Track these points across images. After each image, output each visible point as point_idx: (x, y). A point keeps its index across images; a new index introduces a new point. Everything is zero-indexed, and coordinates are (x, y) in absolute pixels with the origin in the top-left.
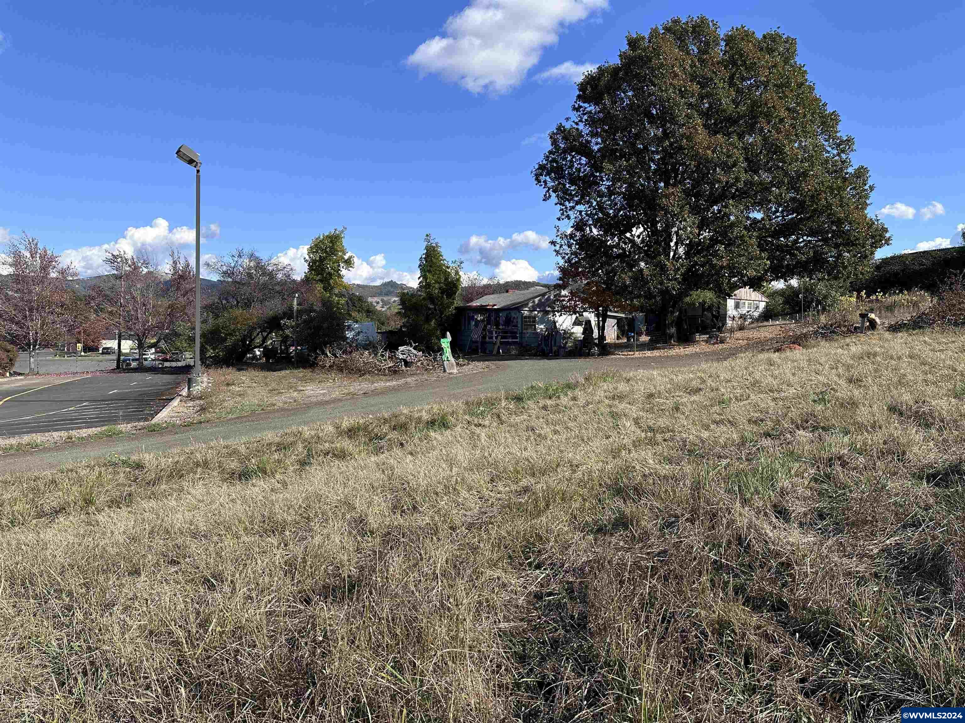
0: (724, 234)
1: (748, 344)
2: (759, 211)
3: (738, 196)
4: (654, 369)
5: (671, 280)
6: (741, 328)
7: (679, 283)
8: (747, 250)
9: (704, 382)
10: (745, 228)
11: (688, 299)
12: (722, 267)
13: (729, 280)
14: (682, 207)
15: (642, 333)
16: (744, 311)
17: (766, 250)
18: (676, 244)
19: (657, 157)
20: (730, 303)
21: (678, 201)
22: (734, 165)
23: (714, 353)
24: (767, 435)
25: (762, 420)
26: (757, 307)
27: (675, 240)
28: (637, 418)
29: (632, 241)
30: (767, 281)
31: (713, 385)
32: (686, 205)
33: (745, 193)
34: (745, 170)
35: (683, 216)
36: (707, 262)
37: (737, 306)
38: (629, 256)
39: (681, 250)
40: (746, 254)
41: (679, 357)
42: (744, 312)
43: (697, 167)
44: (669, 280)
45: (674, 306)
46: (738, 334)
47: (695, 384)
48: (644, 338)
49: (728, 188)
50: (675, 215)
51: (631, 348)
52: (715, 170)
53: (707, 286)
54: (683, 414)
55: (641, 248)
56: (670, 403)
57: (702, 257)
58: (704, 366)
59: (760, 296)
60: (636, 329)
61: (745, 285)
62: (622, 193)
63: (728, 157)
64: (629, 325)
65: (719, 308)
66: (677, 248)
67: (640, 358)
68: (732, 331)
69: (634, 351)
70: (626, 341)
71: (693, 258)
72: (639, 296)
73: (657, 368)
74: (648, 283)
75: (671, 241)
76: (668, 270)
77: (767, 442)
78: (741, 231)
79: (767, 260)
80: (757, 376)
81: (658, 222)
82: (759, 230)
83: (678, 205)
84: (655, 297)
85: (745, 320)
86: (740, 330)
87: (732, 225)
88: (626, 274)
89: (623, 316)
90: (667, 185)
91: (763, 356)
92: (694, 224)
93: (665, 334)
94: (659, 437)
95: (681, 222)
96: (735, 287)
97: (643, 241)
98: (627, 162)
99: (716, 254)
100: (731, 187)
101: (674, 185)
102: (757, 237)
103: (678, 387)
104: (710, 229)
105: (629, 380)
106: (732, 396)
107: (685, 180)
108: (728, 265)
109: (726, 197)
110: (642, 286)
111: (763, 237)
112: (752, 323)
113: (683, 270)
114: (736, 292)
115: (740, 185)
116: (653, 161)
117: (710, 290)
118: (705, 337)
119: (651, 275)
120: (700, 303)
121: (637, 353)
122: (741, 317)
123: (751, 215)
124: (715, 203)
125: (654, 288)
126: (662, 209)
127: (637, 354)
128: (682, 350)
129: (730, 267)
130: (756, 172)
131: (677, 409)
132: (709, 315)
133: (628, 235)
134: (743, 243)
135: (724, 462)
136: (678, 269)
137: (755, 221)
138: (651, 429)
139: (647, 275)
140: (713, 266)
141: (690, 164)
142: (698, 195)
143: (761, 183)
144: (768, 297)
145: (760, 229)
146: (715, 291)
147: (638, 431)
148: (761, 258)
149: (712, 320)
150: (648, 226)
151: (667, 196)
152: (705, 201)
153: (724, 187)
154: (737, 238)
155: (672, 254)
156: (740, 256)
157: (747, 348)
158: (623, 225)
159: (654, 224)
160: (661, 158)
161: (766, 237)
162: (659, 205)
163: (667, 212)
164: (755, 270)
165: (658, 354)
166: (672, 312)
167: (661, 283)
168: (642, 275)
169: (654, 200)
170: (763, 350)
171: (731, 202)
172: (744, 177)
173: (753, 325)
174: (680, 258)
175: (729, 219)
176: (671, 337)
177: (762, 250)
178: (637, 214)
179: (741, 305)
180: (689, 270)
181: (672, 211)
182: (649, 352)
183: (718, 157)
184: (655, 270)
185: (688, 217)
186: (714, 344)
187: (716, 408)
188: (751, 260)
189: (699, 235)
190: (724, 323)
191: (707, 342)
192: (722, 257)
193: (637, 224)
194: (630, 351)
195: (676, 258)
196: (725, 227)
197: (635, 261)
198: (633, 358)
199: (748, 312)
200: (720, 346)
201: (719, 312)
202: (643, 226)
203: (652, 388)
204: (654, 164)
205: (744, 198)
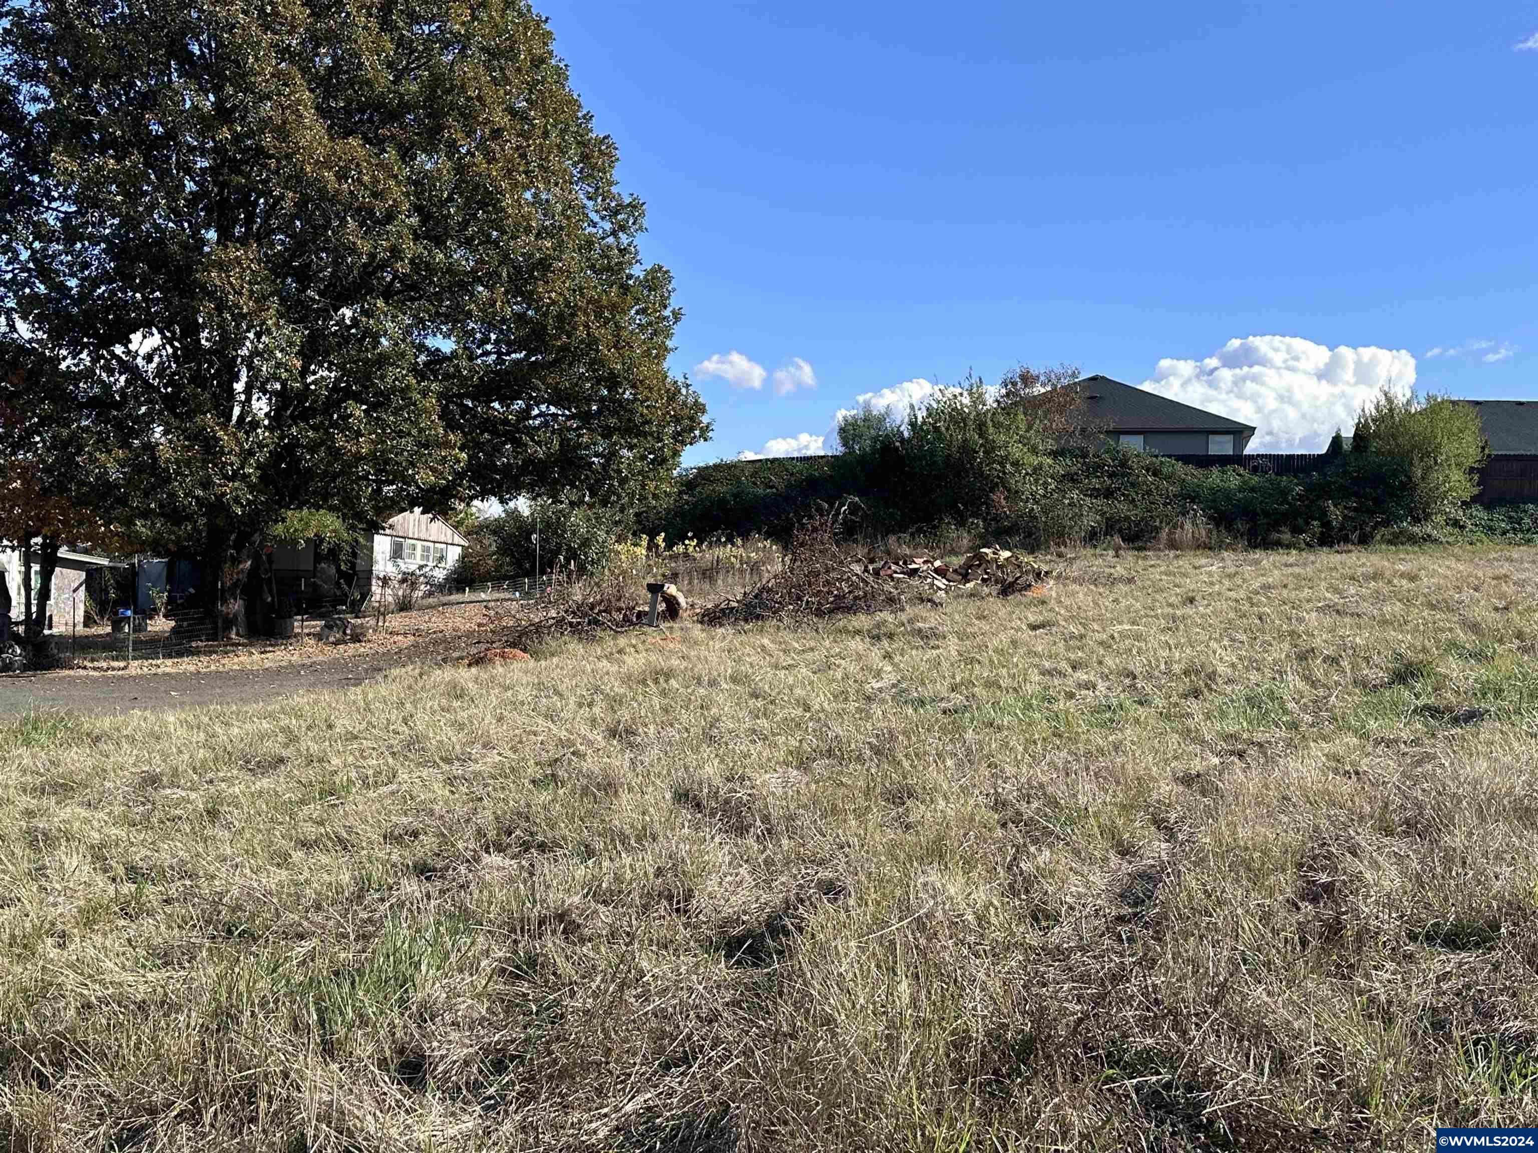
0: (366, 379)
1: (416, 646)
2: (447, 336)
3: (398, 292)
4: (173, 706)
5: (232, 479)
6: (404, 606)
7: (252, 488)
8: (415, 424)
9: (292, 739)
10: (414, 369)
11: (279, 529)
12: (358, 458)
13: (379, 491)
14: (261, 300)
15: (156, 611)
16: (410, 565)
17: (461, 427)
18: (248, 391)
19: (202, 163)
20: (382, 544)
21: (250, 283)
22: (390, 217)
23: (334, 665)
24: (423, 871)
25: (415, 834)
26: (441, 558)
27: (244, 378)
28: (101, 847)
29: (128, 367)
30: (461, 500)
31: (314, 748)
32: (272, 294)
33: (414, 287)
34: (415, 233)
35: (263, 323)
36: (323, 443)
37: (397, 553)
38: (118, 406)
39: (261, 406)
40: (414, 432)
41: (244, 676)
42: (413, 568)
43: (302, 204)
44: (226, 477)
45: (238, 546)
46: (395, 621)
47: (273, 747)
48: (161, 625)
49: (374, 272)
50: (243, 316)
51: (120, 650)
52: (343, 221)
53: (325, 500)
54: (228, 826)
55: (157, 389)
56: (198, 800)
57: (312, 427)
58: (301, 699)
59: (449, 532)
60: (141, 598)
61: (413, 503)
62: (105, 239)
63: (375, 195)
64: (119, 587)
65: (354, 555)
66: (249, 400)
67: (142, 677)
68: (381, 612)
69: (125, 658)
70: (109, 629)
71: (290, 427)
72: (145, 514)
73: (182, 704)
74: (168, 480)
75: (237, 380)
76: (223, 453)
77: (411, 887)
78: (404, 376)
79: (462, 449)
80: (420, 723)
81: (203, 326)
82: (444, 379)
83: (251, 292)
84: (189, 518)
85: (414, 586)
86: (402, 610)
87: (383, 360)
88: (109, 452)
89: (105, 562)
90: (225, 236)
91: (444, 675)
92: (291, 344)
93: (211, 614)
94: (151, 892)
95: (258, 335)
96: (398, 505)
97: (160, 372)
98: (119, 160)
99: (344, 424)
100: (383, 266)
101: (243, 241)
102: (440, 396)
103: (227, 757)
104: (331, 363)
105: (98, 739)
106: (353, 775)
107: (273, 231)
108: (373, 453)
109: (370, 291)
110: (154, 487)
111: (455, 395)
112: (430, 594)
113: (262, 456)
114: (391, 521)
115: (403, 267)
116: (189, 171)
117: (331, 509)
118: (317, 625)
119: (177, 461)
120: (308, 541)
121: (136, 663)
122: (404, 581)
123: (430, 342)
124: (346, 299)
125: (186, 495)
126: (211, 295)
127: (135, 667)
128: (256, 657)
129: (376, 458)
130: (439, 242)
131: (213, 814)
132: (333, 570)
133: (119, 350)
134: (407, 406)
135: (302, 949)
136: (251, 453)
137: (437, 357)
138: (133, 873)
139: (168, 461)
140: (335, 453)
141: (282, 197)
142: (304, 277)
143: (450, 270)
144: (467, 535)
145: (447, 376)
146: (344, 518)
147: (100, 881)
148: (447, 445)
149: (338, 584)
150: (173, 333)
151: (221, 266)
152: (320, 293)
153: (365, 266)
154: (394, 390)
155: (237, 411)
156: (401, 434)
157: (399, 658)
158: (105, 321)
159: (192, 329)
160: (211, 168)
161: (461, 396)
162: (203, 288)
163: (221, 307)
164: (432, 469)
165: (192, 668)
166: (236, 561)
167: (206, 484)
168: (155, 459)
169: (189, 270)
170: (445, 660)
171: (380, 303)
172: (410, 248)
173: (431, 600)
174: (255, 424)
175: (376, 343)
176: (229, 622)
177: (451, 425)
178: (145, 299)
179: (406, 551)
180: (276, 457)
181: (237, 306)
182: (169, 662)
183: (351, 192)
184: (189, 448)
185: (277, 324)
186: (336, 644)
187: (314, 809)
188: (426, 446)
189: (304, 372)
190: (366, 593)
191: (319, 637)
192: (359, 434)
193: (146, 324)
194: (116, 659)
195: (248, 424)
196: (366, 361)
197: (137, 420)
198: (122, 677)
199: (421, 567)
200: (351, 649)
201: (353, 566)
202: (161, 332)
203: (157, 759)
204: (192, 179)
205: (412, 299)
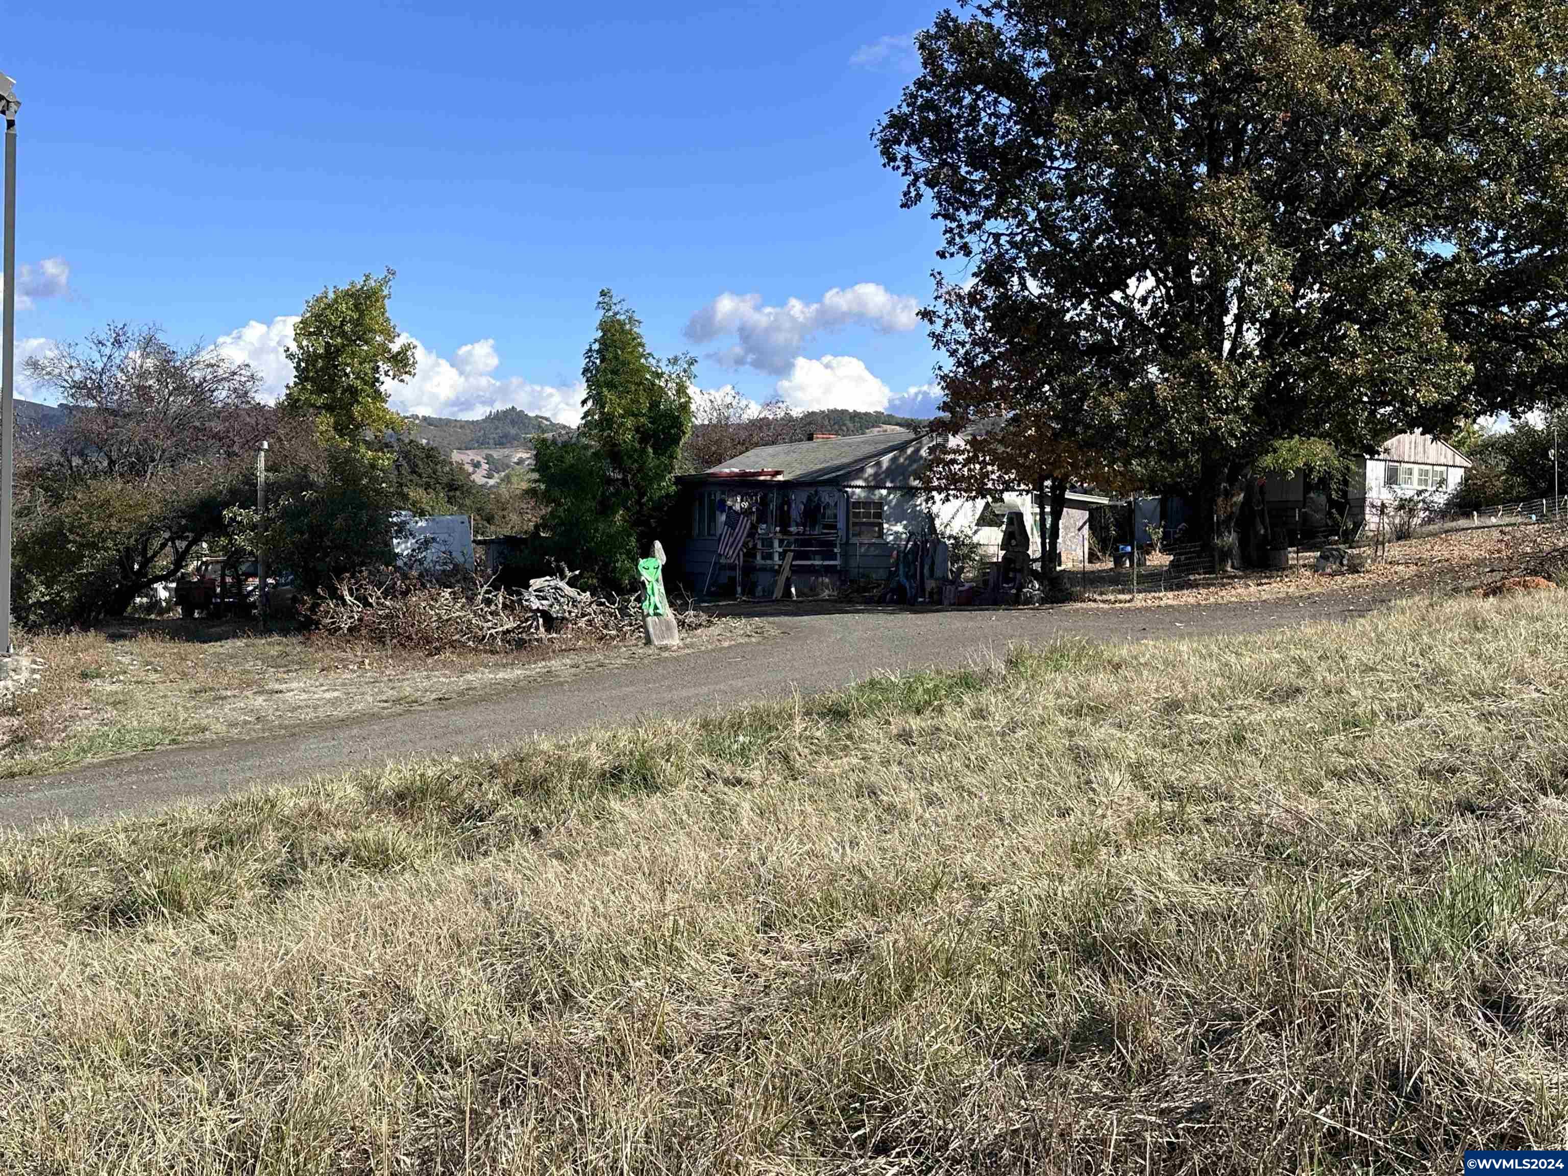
0: (1360, 296)
1: (1419, 576)
2: (1446, 239)
3: (1392, 200)
4: (1182, 637)
5: (1226, 412)
6: (1402, 534)
7: (1246, 419)
8: (1417, 338)
9: (1306, 670)
10: (1413, 281)
11: (1268, 460)
12: (1354, 381)
13: (1373, 413)
14: (1253, 228)
15: (1152, 546)
16: (1408, 490)
17: (1465, 336)
18: (1239, 320)
19: (1191, 99)
20: (1375, 470)
21: (1241, 212)
22: (1384, 121)
23: (1331, 597)
24: (1467, 807)
25: (1453, 771)
26: (1443, 482)
27: (1234, 309)
28: (1139, 765)
29: (1126, 313)
30: (1467, 416)
31: (1330, 678)
32: (1264, 220)
33: (1411, 192)
34: (1413, 134)
35: (1256, 250)
36: (1317, 368)
37: (1392, 479)
38: (1118, 350)
39: (1251, 336)
40: (1415, 346)
41: (1242, 608)
42: (1409, 494)
43: (1292, 124)
44: (1220, 410)
45: (1232, 480)
46: (1395, 550)
47: (1285, 676)
48: (1159, 559)
49: (1367, 181)
50: (1235, 247)
51: (1125, 583)
52: (1335, 134)
53: (1317, 427)
54: (1255, 752)
55: (1151, 330)
56: (1222, 726)
57: (1304, 353)
58: (1308, 630)
59: (1450, 453)
60: (1138, 534)
61: (1411, 424)
62: (1102, 189)
63: (1369, 100)
64: (1118, 525)
65: (1346, 483)
66: (1239, 331)
67: (1147, 609)
68: (1378, 541)
69: (1130, 592)
70: (1111, 565)
71: (1281, 355)
72: (1143, 453)
73: (1190, 635)
74: (1166, 417)
75: (1226, 312)
76: (1216, 387)
77: (1462, 826)
78: (1402, 289)
79: (1467, 361)
80: (1443, 656)
81: (1192, 264)
82: (1446, 287)
83: (1243, 221)
84: (1184, 455)
85: (1411, 512)
86: (1399, 538)
87: (1379, 274)
88: (1111, 395)
89: (1105, 501)
90: (1215, 170)
91: (1458, 606)
92: (1282, 269)
93: (1208, 547)
94: (1193, 811)
95: (1249, 265)
96: (1388, 429)
97: (1154, 313)
98: (1114, 110)
99: (1336, 346)
100: (1377, 176)
101: (1233, 171)
102: (1442, 305)
103: (1241, 685)
104: (1323, 284)
105: (1118, 667)
106: (1377, 707)
107: (1261, 157)
108: (1369, 373)
109: (1364, 204)
110: (1152, 426)
111: (1458, 303)
112: (1430, 521)
113: (1254, 387)
114: (1388, 444)
115: (1399, 172)
116: (1180, 109)
117: (1322, 436)
118: (1312, 556)
119: (1174, 399)
120: (1297, 470)
121: (1141, 596)
122: (1401, 507)
123: (1428, 248)
124: (1337, 217)
125: (1183, 431)
126: (1203, 230)
127: (1140, 600)
128: (1253, 589)
129: (1373, 379)
130: (1439, 139)
131: (1240, 740)
132: (1323, 499)
133: (1117, 296)
134: (1406, 320)
135: (1357, 877)
136: (1244, 384)
137: (1437, 263)
138: (1174, 793)
139: (1165, 399)
140: (1331, 378)
141: (1274, 118)
142: (1293, 197)
143: (1452, 167)
144: (1470, 455)
145: (1449, 284)
146: (1337, 443)
147: (1142, 798)
148: (1451, 357)
149: (1330, 513)
150: (1166, 273)
151: (1215, 200)
152: (1311, 212)
153: (1358, 177)
154: (1390, 305)
156: (1400, 351)
157: (1415, 585)
158: (1103, 270)
159: (1183, 269)
160: (1200, 101)
161: (1463, 303)
162: (1196, 223)
163: (1214, 239)
164: (1437, 386)
165: (1192, 600)
166: (1228, 495)
167: (1201, 419)
168: (1153, 399)
169: (1183, 208)
170: (1456, 590)
171: (1376, 214)
172: (1408, 151)
173: (1431, 527)
174: (1247, 355)
175: (1371, 258)
176: (1225, 555)
177: (1455, 337)
178: (1140, 243)
179: (1401, 476)
180: (1270, 386)
181: (1229, 237)
182: (1170, 595)
183: (1344, 101)
184: (1183, 385)
185: (1269, 252)
186: (1332, 575)
187: (1337, 739)
188: (1427, 361)
189: (1295, 297)
190: (1360, 523)
191: (1315, 568)
192: (1354, 355)
193: (1138, 269)
194: (1122, 592)
195: (1239, 357)
196: (1361, 277)
197: (1134, 362)
198: (1129, 609)
199: (1419, 493)
200: (1350, 580)
201: (1345, 494)
202: (1154, 274)
203: (1177, 686)
204: (1183, 117)
205: (1409, 205)
